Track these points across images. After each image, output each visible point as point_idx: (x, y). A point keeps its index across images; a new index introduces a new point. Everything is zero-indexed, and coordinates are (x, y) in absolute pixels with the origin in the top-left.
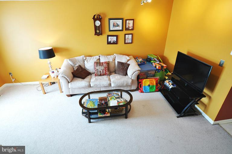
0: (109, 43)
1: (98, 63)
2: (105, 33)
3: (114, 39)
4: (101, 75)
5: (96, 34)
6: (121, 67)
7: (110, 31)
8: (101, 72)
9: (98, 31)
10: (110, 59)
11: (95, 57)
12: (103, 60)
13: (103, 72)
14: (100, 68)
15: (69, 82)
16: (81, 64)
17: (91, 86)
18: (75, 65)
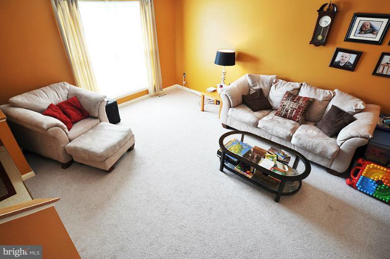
0: (334, 64)
1: (292, 95)
2: (334, 43)
3: (351, 58)
4: (285, 117)
5: (314, 42)
6: (333, 119)
7: (348, 40)
8: (287, 111)
9: (321, 38)
10: (320, 95)
11: (293, 83)
12: (305, 93)
13: (291, 113)
14: (290, 105)
15: (231, 107)
16: (264, 87)
17: (258, 126)
18: (254, 86)
